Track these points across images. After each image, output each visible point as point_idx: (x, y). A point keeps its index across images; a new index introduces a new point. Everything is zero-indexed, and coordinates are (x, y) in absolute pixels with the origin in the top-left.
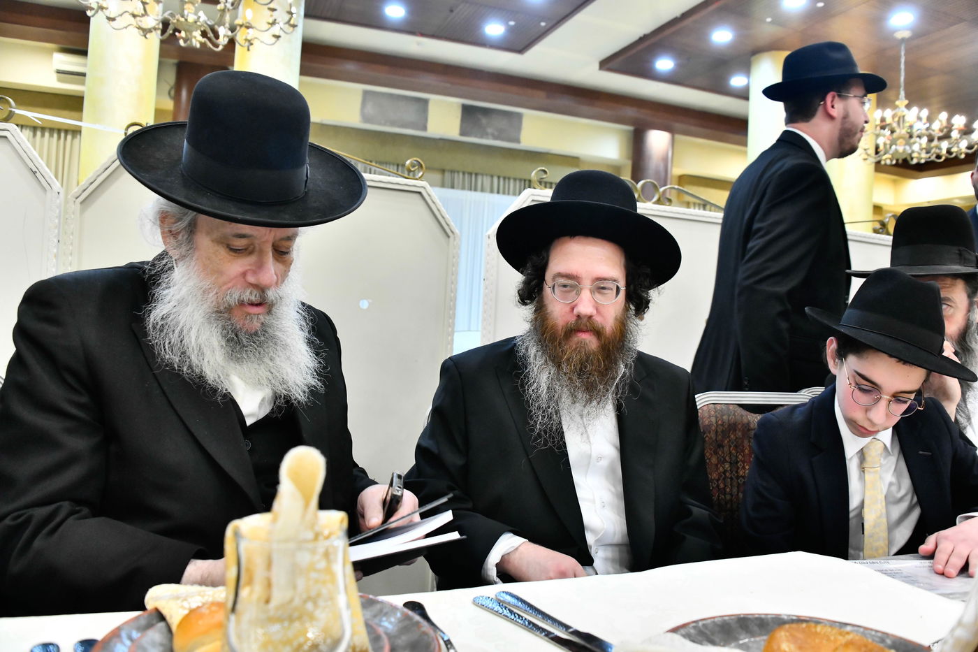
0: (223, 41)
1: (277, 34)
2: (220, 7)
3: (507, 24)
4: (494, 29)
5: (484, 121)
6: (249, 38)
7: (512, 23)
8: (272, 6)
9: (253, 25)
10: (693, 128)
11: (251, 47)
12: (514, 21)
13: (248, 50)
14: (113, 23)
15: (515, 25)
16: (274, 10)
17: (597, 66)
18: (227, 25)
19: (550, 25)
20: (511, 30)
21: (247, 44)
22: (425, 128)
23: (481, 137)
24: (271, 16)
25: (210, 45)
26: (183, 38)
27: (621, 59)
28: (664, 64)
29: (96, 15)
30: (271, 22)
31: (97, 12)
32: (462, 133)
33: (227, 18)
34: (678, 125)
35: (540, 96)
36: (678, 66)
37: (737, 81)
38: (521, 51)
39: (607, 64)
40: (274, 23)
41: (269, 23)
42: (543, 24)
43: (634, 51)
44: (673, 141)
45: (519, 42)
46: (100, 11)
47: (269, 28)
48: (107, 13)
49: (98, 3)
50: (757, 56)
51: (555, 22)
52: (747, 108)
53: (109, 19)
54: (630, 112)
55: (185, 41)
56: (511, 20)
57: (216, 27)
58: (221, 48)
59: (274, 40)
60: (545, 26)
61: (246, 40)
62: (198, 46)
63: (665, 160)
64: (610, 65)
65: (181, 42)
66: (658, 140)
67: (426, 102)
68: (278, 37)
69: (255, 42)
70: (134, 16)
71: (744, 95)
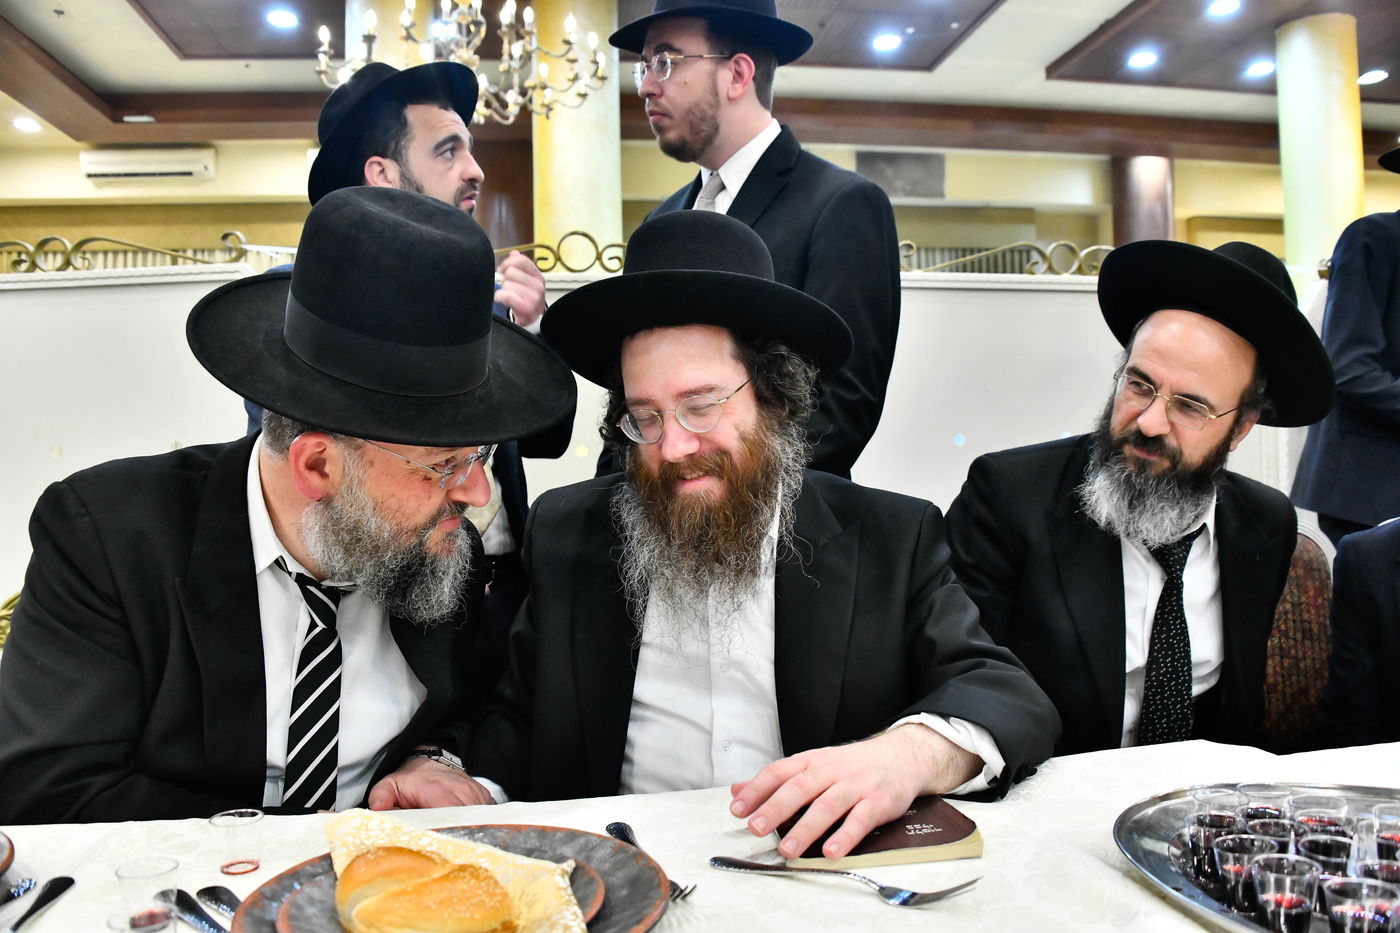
0: (513, 110)
1: (583, 92)
2: (503, 67)
3: (903, 33)
5: (889, 171)
6: (546, 102)
7: (910, 30)
8: (571, 56)
9: (549, 84)
10: (1196, 147)
11: (551, 114)
12: (914, 26)
13: (548, 117)
15: (915, 32)
16: (573, 61)
17: (1043, 74)
18: (516, 89)
19: (965, 27)
20: (909, 43)
21: (544, 110)
24: (572, 69)
25: (497, 117)
27: (1076, 59)
28: (1143, 58)
30: (571, 77)
33: (516, 80)
34: (1177, 146)
35: (964, 128)
36: (1165, 57)
37: (1257, 69)
38: (929, 66)
39: (1057, 69)
40: (576, 78)
41: (570, 80)
42: (955, 26)
43: (1093, 46)
44: (1172, 170)
45: (926, 56)
47: (570, 87)
50: (1284, 26)
51: (969, 22)
52: (1275, 107)
54: (1103, 134)
56: (908, 26)
57: (501, 94)
58: (511, 120)
59: (580, 99)
60: (957, 30)
61: (543, 105)
62: (482, 121)
63: (1162, 199)
64: (1061, 71)
66: (1148, 171)
68: (584, 96)
69: (557, 107)
71: (1269, 88)
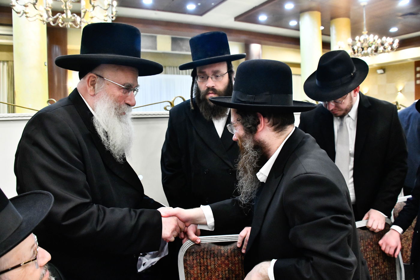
3: (196, 4)
4: (191, 7)
5: (181, 44)
7: (199, 4)
14: (29, 18)
15: (201, 5)
17: (233, 19)
20: (198, 7)
22: (156, 49)
23: (181, 51)
25: (74, 25)
26: (60, 23)
27: (244, 16)
28: (263, 18)
29: (22, 16)
31: (23, 15)
32: (172, 50)
36: (268, 18)
37: (293, 23)
38: (201, 15)
39: (238, 18)
42: (213, 4)
44: (262, 48)
45: (201, 12)
46: (24, 14)
48: (28, 15)
49: (24, 11)
50: (303, 13)
51: (217, 3)
52: (299, 34)
53: (27, 17)
55: (62, 24)
56: (199, 3)
63: (259, 56)
65: (60, 25)
66: (255, 48)
67: (156, 37)
70: (41, 16)
71: (297, 29)
